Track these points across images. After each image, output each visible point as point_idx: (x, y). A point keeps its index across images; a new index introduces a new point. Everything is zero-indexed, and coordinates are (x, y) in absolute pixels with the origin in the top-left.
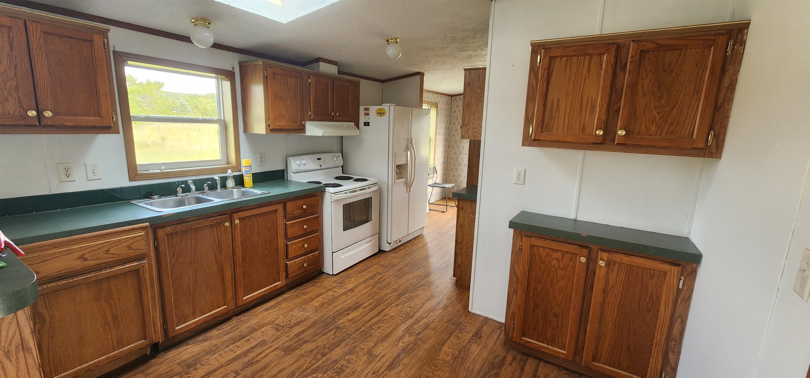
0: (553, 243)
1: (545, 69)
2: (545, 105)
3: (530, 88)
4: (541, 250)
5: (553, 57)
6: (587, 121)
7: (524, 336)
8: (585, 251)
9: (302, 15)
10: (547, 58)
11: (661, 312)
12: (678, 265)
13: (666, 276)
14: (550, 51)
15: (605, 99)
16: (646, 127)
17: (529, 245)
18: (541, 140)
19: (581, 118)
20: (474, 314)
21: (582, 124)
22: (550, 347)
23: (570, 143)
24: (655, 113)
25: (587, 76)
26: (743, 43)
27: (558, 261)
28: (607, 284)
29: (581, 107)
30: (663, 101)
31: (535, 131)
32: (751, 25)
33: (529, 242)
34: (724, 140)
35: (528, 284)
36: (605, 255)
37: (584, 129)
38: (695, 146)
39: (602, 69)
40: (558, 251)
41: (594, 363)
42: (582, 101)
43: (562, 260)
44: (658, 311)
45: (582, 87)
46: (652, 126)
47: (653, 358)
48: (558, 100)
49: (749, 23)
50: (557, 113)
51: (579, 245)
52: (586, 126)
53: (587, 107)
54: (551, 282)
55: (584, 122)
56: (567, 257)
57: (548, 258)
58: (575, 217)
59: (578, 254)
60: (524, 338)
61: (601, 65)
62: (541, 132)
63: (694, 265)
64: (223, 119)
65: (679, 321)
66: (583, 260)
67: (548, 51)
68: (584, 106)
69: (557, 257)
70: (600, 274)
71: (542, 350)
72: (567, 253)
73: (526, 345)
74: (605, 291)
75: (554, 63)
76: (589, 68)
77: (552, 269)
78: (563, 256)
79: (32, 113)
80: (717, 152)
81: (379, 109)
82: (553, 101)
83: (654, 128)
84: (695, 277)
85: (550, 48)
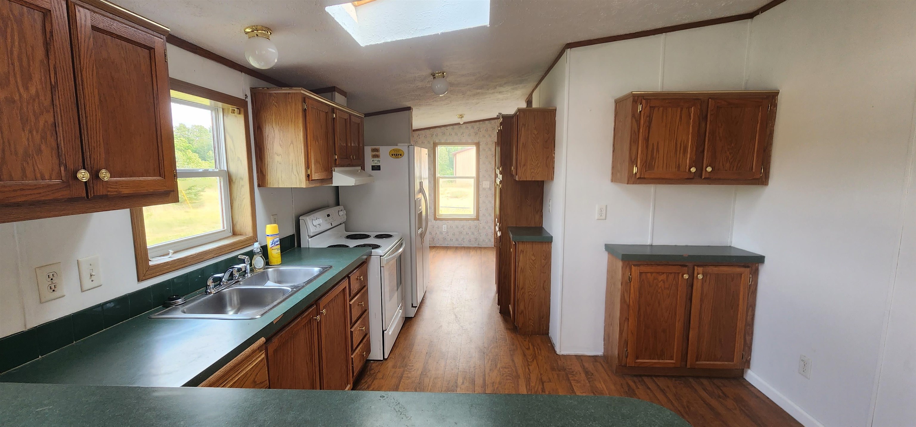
0: (659, 267)
1: (647, 117)
2: (647, 147)
3: (633, 132)
4: (649, 275)
5: (652, 107)
6: (681, 160)
7: (637, 358)
8: (686, 269)
9: (394, 40)
10: (648, 108)
11: (740, 306)
12: (748, 267)
13: (741, 277)
14: (650, 101)
15: (694, 142)
16: (723, 165)
17: (639, 273)
18: (645, 178)
19: (676, 158)
20: (563, 356)
21: (677, 164)
22: (661, 361)
23: (669, 179)
24: (728, 153)
25: (680, 124)
26: (775, 105)
27: (664, 282)
28: (702, 294)
29: (676, 150)
30: (733, 145)
31: (640, 170)
32: (779, 94)
33: (639, 270)
34: (769, 172)
35: (639, 309)
36: (700, 269)
37: (679, 167)
38: (755, 177)
39: (691, 119)
40: (664, 273)
41: (697, 363)
42: (676, 144)
43: (667, 280)
44: (738, 305)
45: (676, 132)
46: (727, 163)
47: (738, 343)
48: (658, 143)
49: (779, 92)
50: (657, 154)
51: (680, 265)
52: (681, 165)
53: (680, 149)
54: (659, 303)
55: (679, 162)
56: (671, 277)
57: (655, 281)
58: (651, 242)
59: (679, 273)
60: (638, 361)
61: (690, 116)
62: (646, 171)
63: (757, 265)
64: (226, 169)
65: (751, 309)
66: (686, 276)
67: (649, 101)
68: (678, 149)
69: (663, 279)
70: (697, 285)
71: (654, 366)
72: (671, 273)
73: (640, 366)
74: (702, 300)
75: (653, 112)
76: (681, 117)
77: (659, 291)
78: (667, 277)
79: (83, 175)
80: (766, 181)
81: (393, 150)
82: (653, 144)
83: (728, 165)
84: (758, 274)
85: (650, 99)
